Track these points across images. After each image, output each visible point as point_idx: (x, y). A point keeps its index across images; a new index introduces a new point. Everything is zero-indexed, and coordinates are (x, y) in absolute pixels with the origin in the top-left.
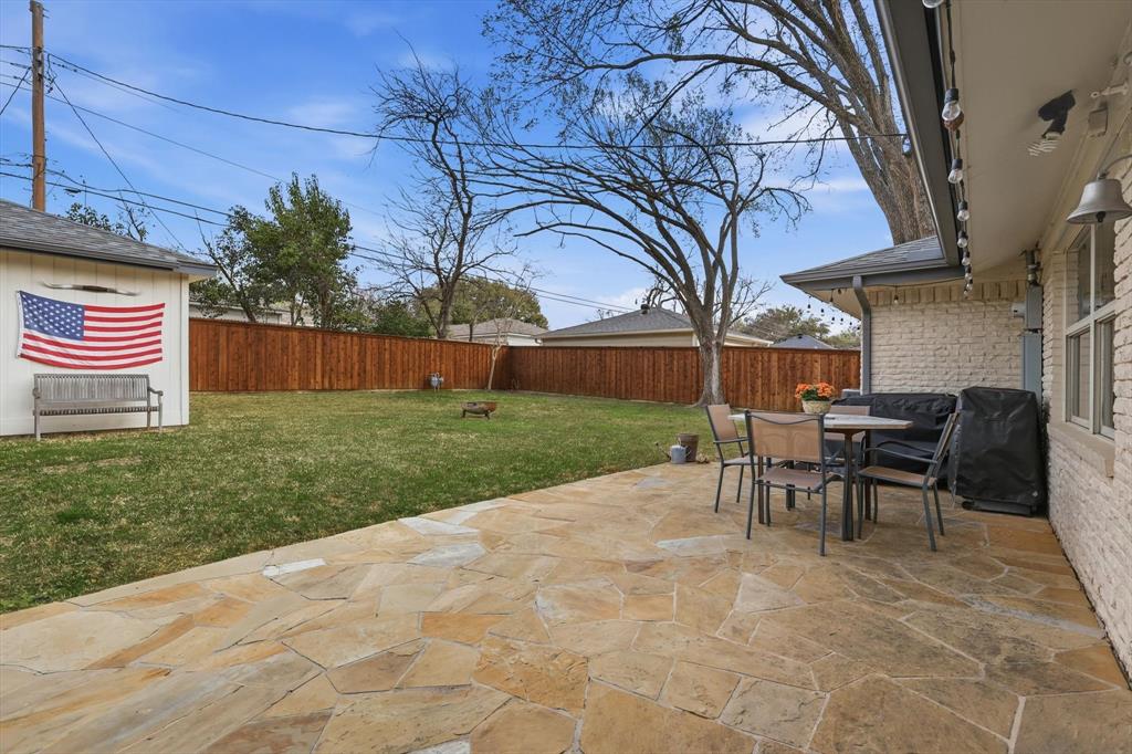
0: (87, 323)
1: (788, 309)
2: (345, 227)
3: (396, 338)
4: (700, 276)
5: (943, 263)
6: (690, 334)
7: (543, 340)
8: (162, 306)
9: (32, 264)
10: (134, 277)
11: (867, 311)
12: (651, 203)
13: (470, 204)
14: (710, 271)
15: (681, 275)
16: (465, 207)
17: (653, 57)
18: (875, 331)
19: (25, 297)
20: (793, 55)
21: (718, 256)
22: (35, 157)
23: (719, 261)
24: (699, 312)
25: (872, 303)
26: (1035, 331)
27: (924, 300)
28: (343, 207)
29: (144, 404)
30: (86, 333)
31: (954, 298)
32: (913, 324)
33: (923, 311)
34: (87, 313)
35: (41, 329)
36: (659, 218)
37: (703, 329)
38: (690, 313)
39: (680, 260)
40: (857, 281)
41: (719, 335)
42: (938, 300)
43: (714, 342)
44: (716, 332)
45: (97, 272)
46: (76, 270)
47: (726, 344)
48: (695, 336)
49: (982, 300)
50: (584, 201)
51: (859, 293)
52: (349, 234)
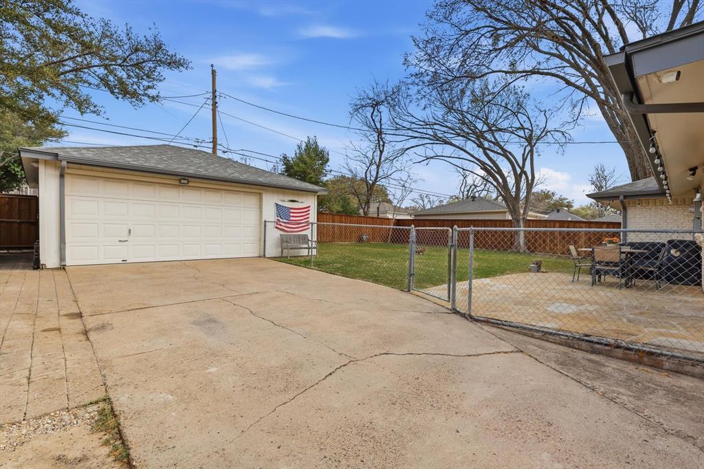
0: (291, 214)
1: (544, 192)
2: (328, 160)
3: (347, 216)
4: (511, 181)
5: (659, 192)
6: (505, 212)
7: (415, 216)
8: (309, 207)
9: (278, 192)
10: (302, 195)
11: (625, 208)
12: (478, 140)
13: (383, 146)
14: (518, 179)
15: (501, 180)
16: (381, 148)
17: (493, 72)
18: (628, 217)
19: (277, 205)
20: (568, 61)
21: (522, 168)
22: (213, 138)
23: (523, 172)
24: (511, 201)
25: (627, 205)
26: (699, 218)
27: (651, 204)
28: (326, 150)
29: (306, 246)
30: (291, 218)
31: (665, 204)
32: (646, 215)
33: (650, 209)
34: (291, 211)
35: (281, 218)
36: (484, 149)
37: (514, 211)
38: (506, 202)
39: (500, 172)
40: (621, 197)
41: (524, 213)
42: (658, 204)
43: (521, 217)
44: (522, 212)
45: (293, 194)
46: (288, 194)
47: (528, 218)
48: (508, 214)
49: (677, 204)
50: (446, 143)
51: (622, 202)
52: (328, 163)
